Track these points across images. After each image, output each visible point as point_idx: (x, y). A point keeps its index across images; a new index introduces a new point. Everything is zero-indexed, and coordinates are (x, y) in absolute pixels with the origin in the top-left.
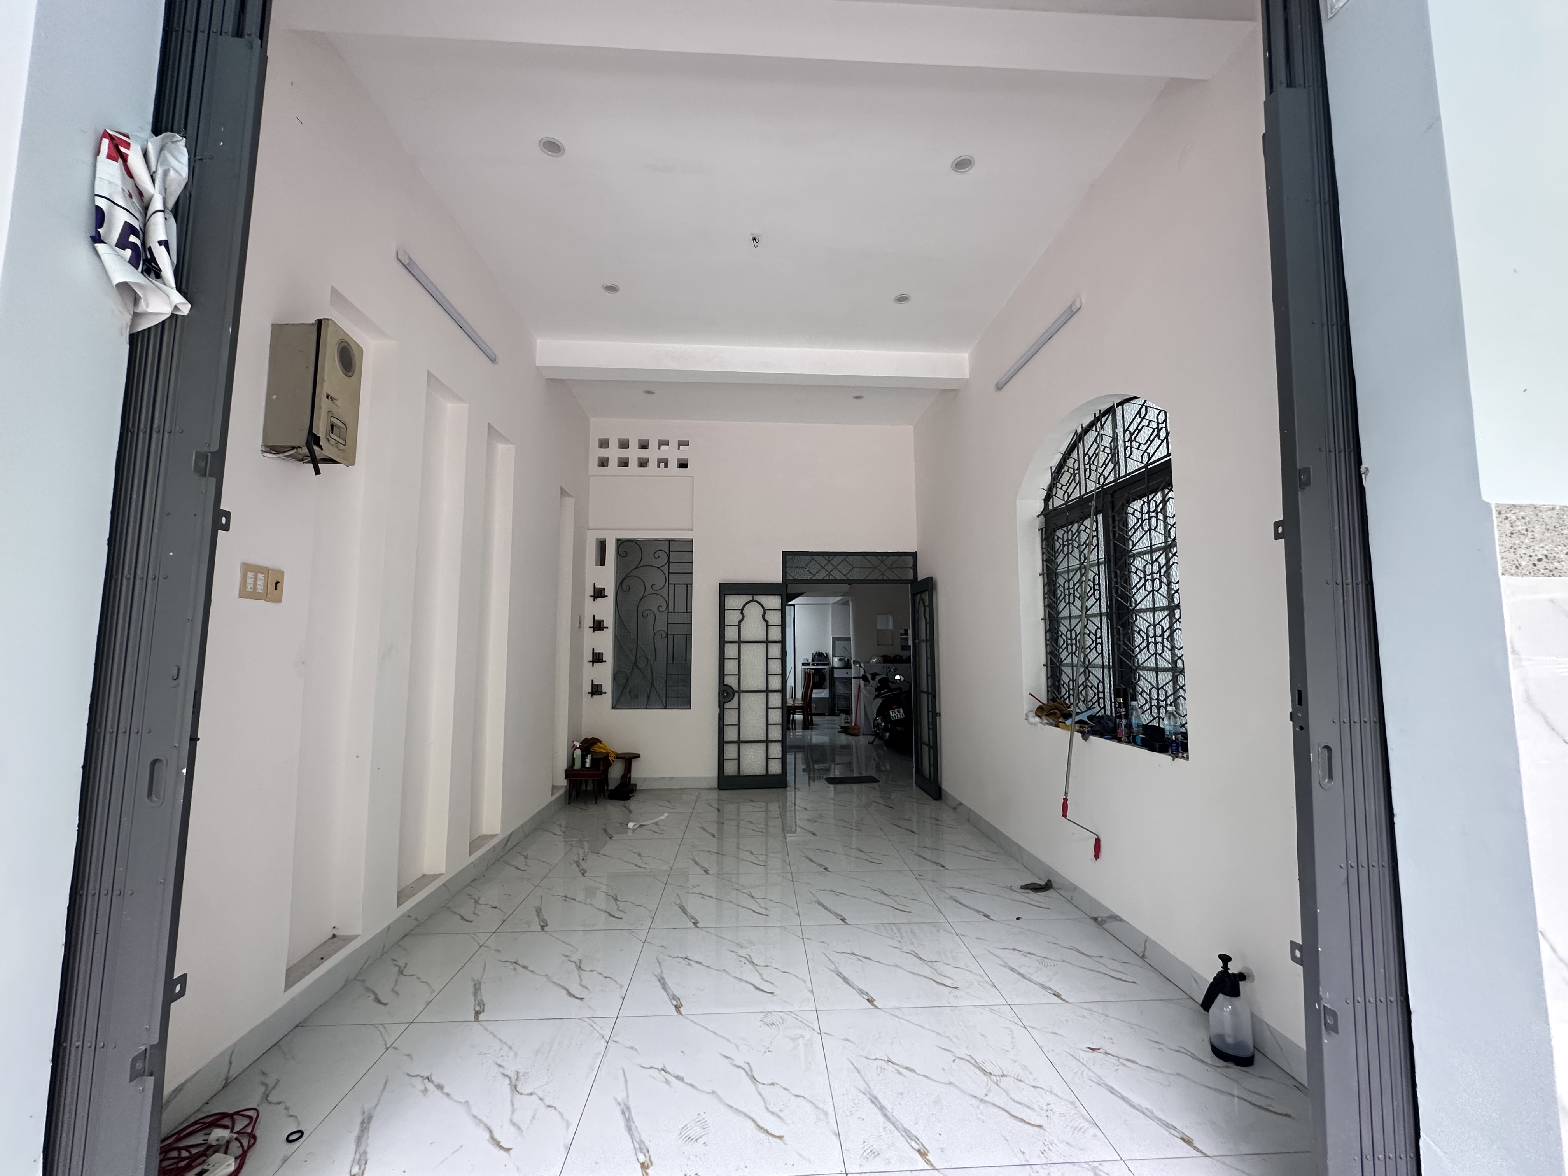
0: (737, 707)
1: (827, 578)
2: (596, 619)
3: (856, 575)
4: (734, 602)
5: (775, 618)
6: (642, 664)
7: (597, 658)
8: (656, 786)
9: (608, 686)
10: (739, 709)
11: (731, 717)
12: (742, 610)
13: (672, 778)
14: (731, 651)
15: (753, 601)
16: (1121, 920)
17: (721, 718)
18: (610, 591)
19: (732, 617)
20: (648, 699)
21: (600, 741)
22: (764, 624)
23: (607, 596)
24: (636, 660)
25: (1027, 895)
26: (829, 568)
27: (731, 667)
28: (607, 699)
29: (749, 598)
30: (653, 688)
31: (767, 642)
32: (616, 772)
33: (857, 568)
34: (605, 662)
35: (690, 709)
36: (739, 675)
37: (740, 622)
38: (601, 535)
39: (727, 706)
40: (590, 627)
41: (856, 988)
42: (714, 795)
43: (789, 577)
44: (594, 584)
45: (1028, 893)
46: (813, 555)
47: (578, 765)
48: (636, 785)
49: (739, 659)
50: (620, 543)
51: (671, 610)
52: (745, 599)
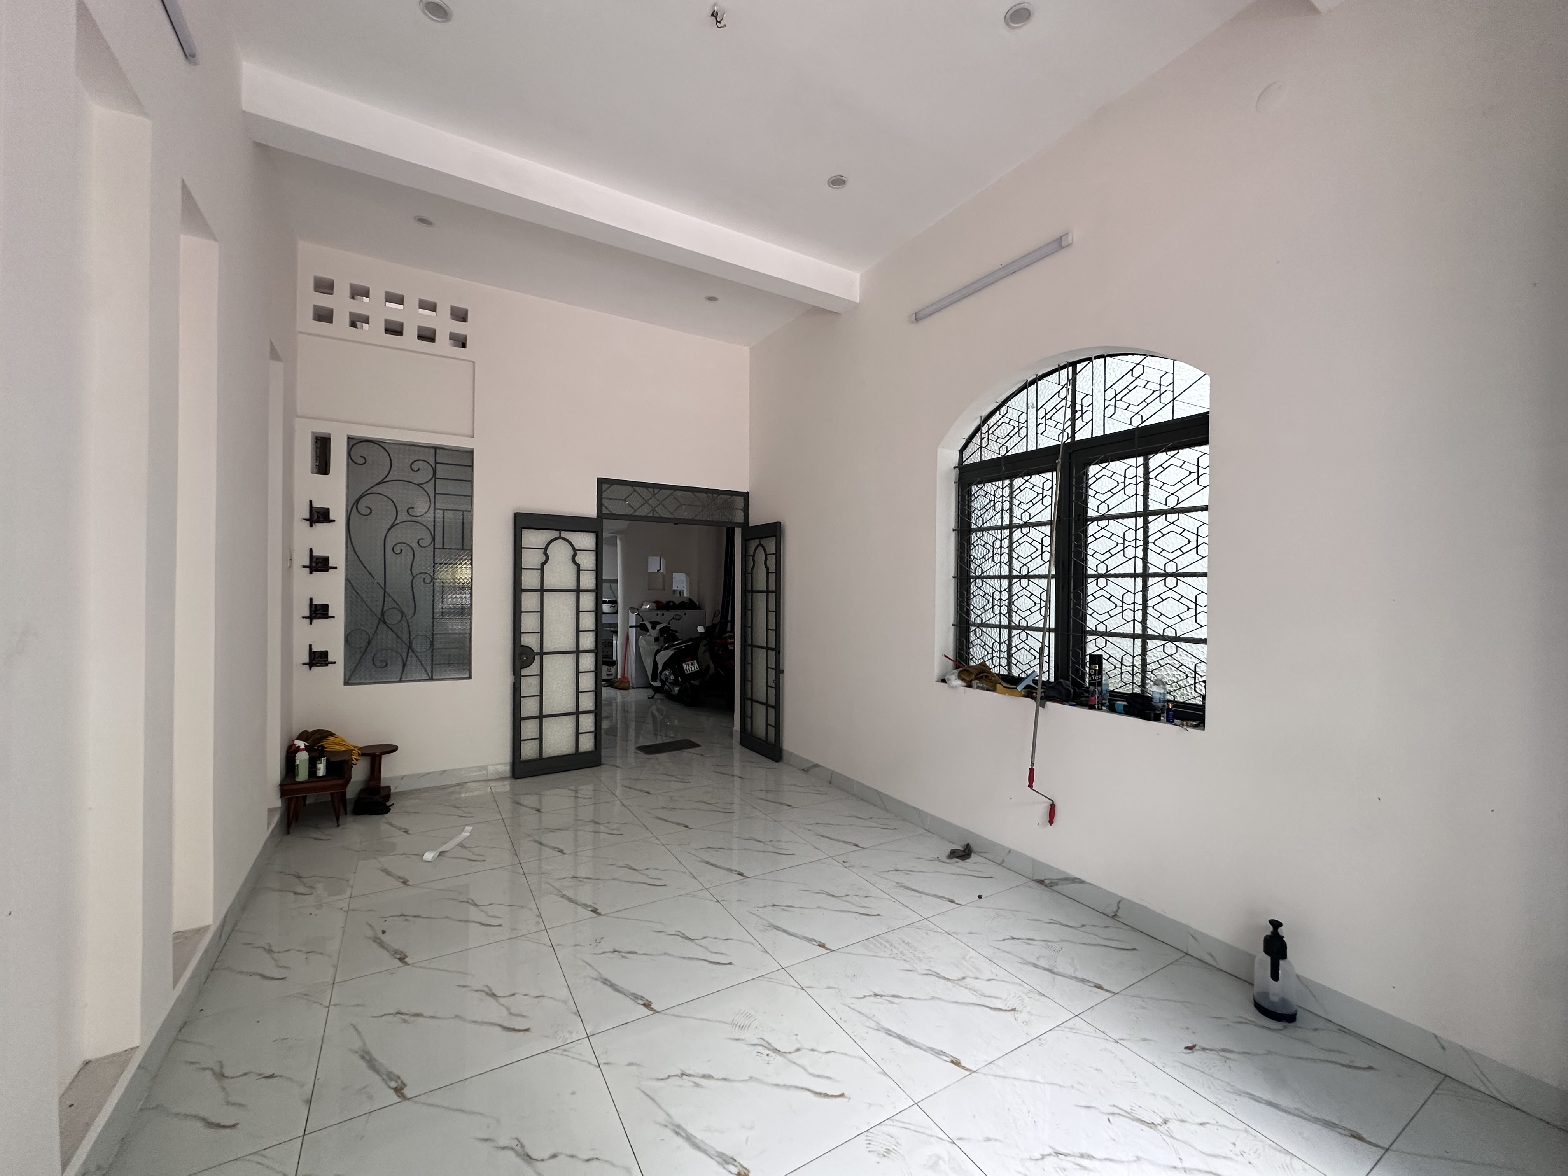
0: (539, 673)
1: (651, 515)
2: (315, 554)
3: (684, 513)
4: (533, 538)
5: (587, 561)
6: (393, 618)
7: (319, 612)
8: (424, 784)
9: (337, 652)
10: (541, 675)
11: (529, 686)
12: (546, 549)
13: (444, 771)
14: (529, 602)
15: (560, 538)
16: (1082, 882)
17: (516, 689)
18: (339, 513)
19: (530, 559)
20: (404, 668)
21: (332, 735)
22: (573, 568)
23: (333, 521)
24: (383, 614)
25: (957, 864)
26: (653, 502)
27: (529, 622)
28: (337, 671)
29: (555, 534)
30: (411, 653)
31: (578, 591)
32: (359, 772)
33: (685, 505)
34: (333, 617)
35: (470, 677)
36: (541, 632)
37: (543, 564)
38: (323, 429)
39: (525, 672)
40: (305, 567)
41: (925, 1048)
42: (506, 787)
43: (605, 511)
44: (311, 502)
45: (957, 862)
46: (635, 486)
47: (303, 774)
48: (389, 788)
49: (541, 612)
50: (354, 443)
51: (438, 544)
52: (547, 535)
